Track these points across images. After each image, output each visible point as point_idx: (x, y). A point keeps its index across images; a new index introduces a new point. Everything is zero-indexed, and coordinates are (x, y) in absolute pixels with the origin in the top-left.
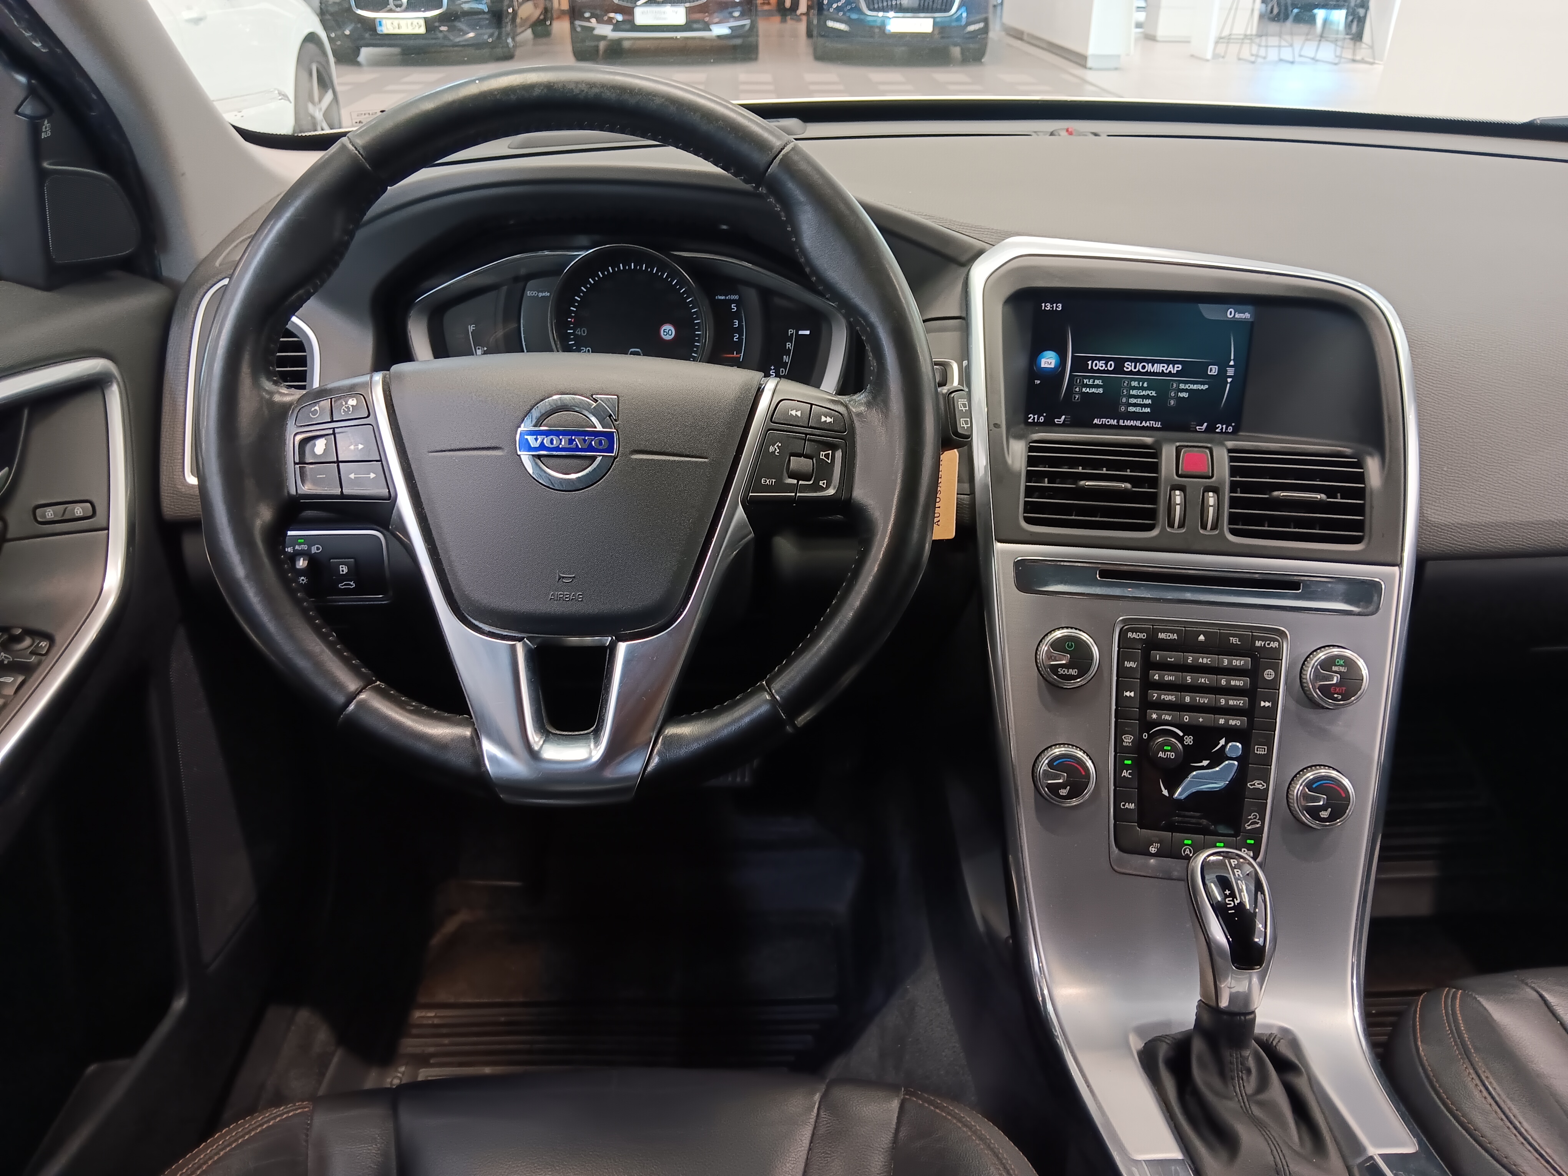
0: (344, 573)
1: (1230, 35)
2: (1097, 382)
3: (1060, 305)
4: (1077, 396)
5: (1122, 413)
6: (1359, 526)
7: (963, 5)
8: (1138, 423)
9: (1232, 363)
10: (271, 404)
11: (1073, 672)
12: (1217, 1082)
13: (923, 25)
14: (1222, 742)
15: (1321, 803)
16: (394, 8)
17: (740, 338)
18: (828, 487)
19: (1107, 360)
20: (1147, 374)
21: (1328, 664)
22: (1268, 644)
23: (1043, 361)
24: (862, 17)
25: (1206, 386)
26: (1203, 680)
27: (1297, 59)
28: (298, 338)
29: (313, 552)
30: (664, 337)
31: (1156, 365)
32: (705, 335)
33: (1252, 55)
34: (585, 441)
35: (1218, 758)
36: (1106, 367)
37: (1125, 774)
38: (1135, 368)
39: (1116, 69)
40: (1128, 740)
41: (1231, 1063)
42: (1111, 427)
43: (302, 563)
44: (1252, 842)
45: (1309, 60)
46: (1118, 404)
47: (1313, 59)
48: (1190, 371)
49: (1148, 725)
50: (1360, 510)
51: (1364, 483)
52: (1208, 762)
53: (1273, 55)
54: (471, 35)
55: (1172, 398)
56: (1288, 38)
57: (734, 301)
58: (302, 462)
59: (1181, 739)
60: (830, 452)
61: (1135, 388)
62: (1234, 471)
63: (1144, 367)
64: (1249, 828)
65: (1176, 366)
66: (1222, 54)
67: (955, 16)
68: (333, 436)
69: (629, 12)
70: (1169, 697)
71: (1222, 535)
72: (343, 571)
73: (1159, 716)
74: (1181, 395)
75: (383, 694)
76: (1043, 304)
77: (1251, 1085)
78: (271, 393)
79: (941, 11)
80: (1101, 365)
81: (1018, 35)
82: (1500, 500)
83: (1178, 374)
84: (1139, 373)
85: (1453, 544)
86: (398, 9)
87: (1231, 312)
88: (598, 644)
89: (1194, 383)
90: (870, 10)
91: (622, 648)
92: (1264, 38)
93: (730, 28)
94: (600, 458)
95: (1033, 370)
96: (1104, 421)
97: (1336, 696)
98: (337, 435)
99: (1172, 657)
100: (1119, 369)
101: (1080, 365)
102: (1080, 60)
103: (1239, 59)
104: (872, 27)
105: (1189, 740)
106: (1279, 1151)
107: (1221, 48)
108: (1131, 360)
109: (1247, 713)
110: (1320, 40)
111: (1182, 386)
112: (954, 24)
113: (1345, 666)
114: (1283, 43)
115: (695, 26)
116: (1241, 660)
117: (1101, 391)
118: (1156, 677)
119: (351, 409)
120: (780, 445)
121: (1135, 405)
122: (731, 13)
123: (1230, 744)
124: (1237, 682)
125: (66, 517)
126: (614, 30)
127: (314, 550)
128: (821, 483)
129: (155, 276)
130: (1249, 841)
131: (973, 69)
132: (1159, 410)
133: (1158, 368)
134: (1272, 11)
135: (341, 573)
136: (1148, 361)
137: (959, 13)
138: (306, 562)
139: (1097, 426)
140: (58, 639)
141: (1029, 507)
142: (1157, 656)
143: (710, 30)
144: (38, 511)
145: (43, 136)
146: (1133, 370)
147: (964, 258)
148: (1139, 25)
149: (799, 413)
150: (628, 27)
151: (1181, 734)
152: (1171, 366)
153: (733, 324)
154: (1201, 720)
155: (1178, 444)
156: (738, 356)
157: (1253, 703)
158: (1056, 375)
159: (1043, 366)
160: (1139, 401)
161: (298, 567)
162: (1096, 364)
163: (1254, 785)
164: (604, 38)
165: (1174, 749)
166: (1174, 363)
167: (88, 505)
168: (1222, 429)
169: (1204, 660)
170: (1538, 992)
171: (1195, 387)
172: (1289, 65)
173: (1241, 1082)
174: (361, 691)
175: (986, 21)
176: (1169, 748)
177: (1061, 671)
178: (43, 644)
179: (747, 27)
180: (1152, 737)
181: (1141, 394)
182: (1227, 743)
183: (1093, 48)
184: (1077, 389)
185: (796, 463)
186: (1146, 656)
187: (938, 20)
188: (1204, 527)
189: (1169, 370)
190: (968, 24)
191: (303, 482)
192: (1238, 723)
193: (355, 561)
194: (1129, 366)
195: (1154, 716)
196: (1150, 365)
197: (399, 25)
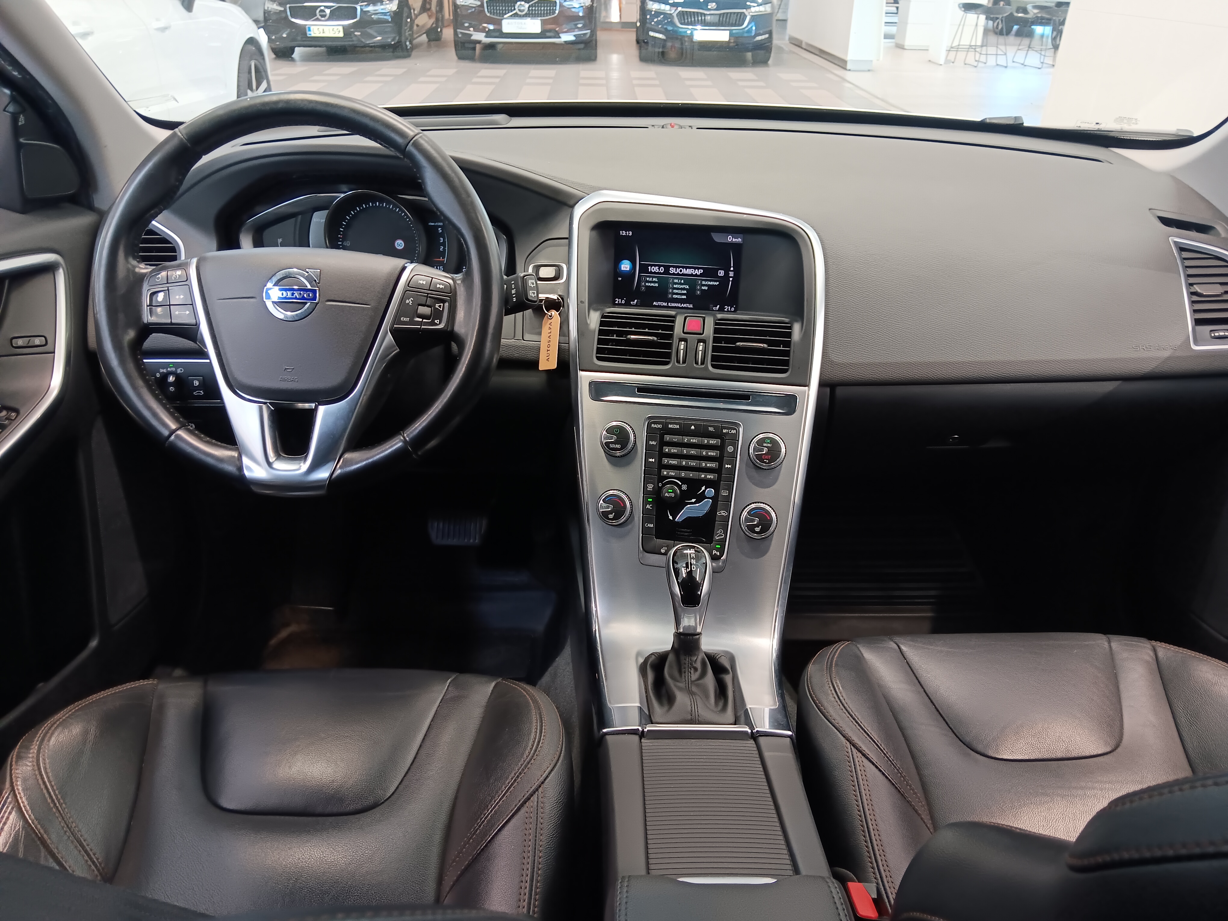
0: (197, 385)
1: (959, 45)
2: (654, 279)
3: (631, 232)
4: (643, 288)
5: (670, 298)
6: (786, 363)
7: (752, 21)
8: (679, 305)
9: (732, 269)
10: (135, 273)
11: (618, 446)
12: (676, 674)
13: (722, 36)
14: (703, 488)
15: (755, 523)
16: (320, 17)
17: (444, 249)
18: (440, 323)
19: (660, 266)
20: (683, 275)
21: (761, 442)
22: (730, 431)
23: (622, 266)
24: (676, 29)
25: (718, 283)
26: (693, 452)
27: (1010, 64)
28: (172, 244)
29: (178, 372)
30: (397, 248)
31: (688, 269)
32: (421, 248)
33: (976, 61)
34: (300, 294)
35: (701, 498)
36: (659, 270)
37: (648, 506)
38: (676, 271)
39: (869, 71)
40: (650, 487)
41: (685, 664)
42: (664, 307)
43: (171, 379)
44: (719, 546)
45: (1020, 65)
46: (667, 293)
47: (1022, 64)
48: (709, 274)
49: (662, 478)
50: (787, 354)
51: (790, 338)
52: (695, 500)
53: (991, 61)
54: (379, 38)
55: (698, 290)
56: (1003, 48)
57: (440, 226)
58: (151, 305)
59: (680, 487)
60: (442, 304)
61: (676, 283)
62: (716, 331)
63: (681, 271)
64: (718, 538)
65: (700, 270)
66: (953, 61)
67: (747, 29)
68: (167, 291)
69: (499, 23)
70: (674, 462)
71: (707, 367)
72: (196, 384)
73: (668, 473)
74: (703, 288)
75: (191, 432)
76: (621, 232)
77: (695, 676)
78: (134, 267)
79: (735, 25)
80: (655, 269)
81: (797, 43)
82: (878, 349)
83: (701, 275)
84: (678, 274)
85: (848, 375)
86: (323, 19)
87: (730, 238)
88: (310, 408)
89: (710, 281)
90: (681, 24)
91: (322, 409)
92: (984, 48)
93: (575, 36)
94: (310, 303)
95: (616, 271)
96: (660, 303)
97: (765, 460)
98: (170, 291)
99: (676, 439)
100: (667, 272)
101: (644, 269)
102: (842, 63)
103: (965, 64)
104: (684, 36)
105: (684, 487)
106: (695, 704)
107: (952, 55)
108: (673, 267)
109: (718, 471)
110: (1028, 50)
111: (704, 283)
112: (746, 35)
113: (770, 443)
114: (1000, 52)
115: (548, 34)
116: (715, 441)
117: (657, 285)
118: (667, 450)
119: (178, 276)
120: (412, 299)
121: (677, 294)
122: (576, 24)
123: (708, 489)
124: (712, 453)
125: (30, 345)
126: (486, 37)
127: (179, 371)
128: (436, 321)
129: (90, 207)
130: (717, 546)
131: (760, 70)
132: (691, 297)
133: (689, 271)
134: (997, 28)
135: (195, 385)
136: (683, 267)
137: (750, 27)
138: (174, 378)
139: (655, 306)
140: (22, 412)
141: (599, 351)
142: (667, 438)
143: (560, 37)
144: (14, 341)
145: (20, 124)
146: (675, 272)
147: (571, 203)
148: (887, 36)
149: (424, 283)
150: (497, 34)
151: (680, 484)
152: (697, 270)
153: (440, 240)
154: (691, 475)
155: (686, 315)
156: (443, 260)
157: (721, 466)
158: (630, 275)
159: (622, 269)
160: (679, 291)
161: (169, 381)
162: (653, 269)
163: (721, 513)
164: (479, 42)
165: (674, 491)
166: (698, 268)
167: (43, 338)
168: (728, 309)
169: (694, 440)
170: (898, 646)
171: (711, 283)
172: (1004, 69)
173: (689, 674)
174: (178, 430)
175: (770, 33)
176: (671, 491)
177: (611, 446)
178: (13, 414)
179: (588, 36)
180: (664, 485)
181: (680, 287)
182: (706, 489)
183: (851, 56)
184: (643, 284)
185: (422, 310)
186: (662, 437)
187: (734, 31)
188: (697, 363)
189: (695, 273)
190: (757, 35)
191: (151, 316)
192: (712, 477)
193: (203, 378)
194: (672, 270)
195: (665, 473)
196: (685, 269)
197: (323, 30)
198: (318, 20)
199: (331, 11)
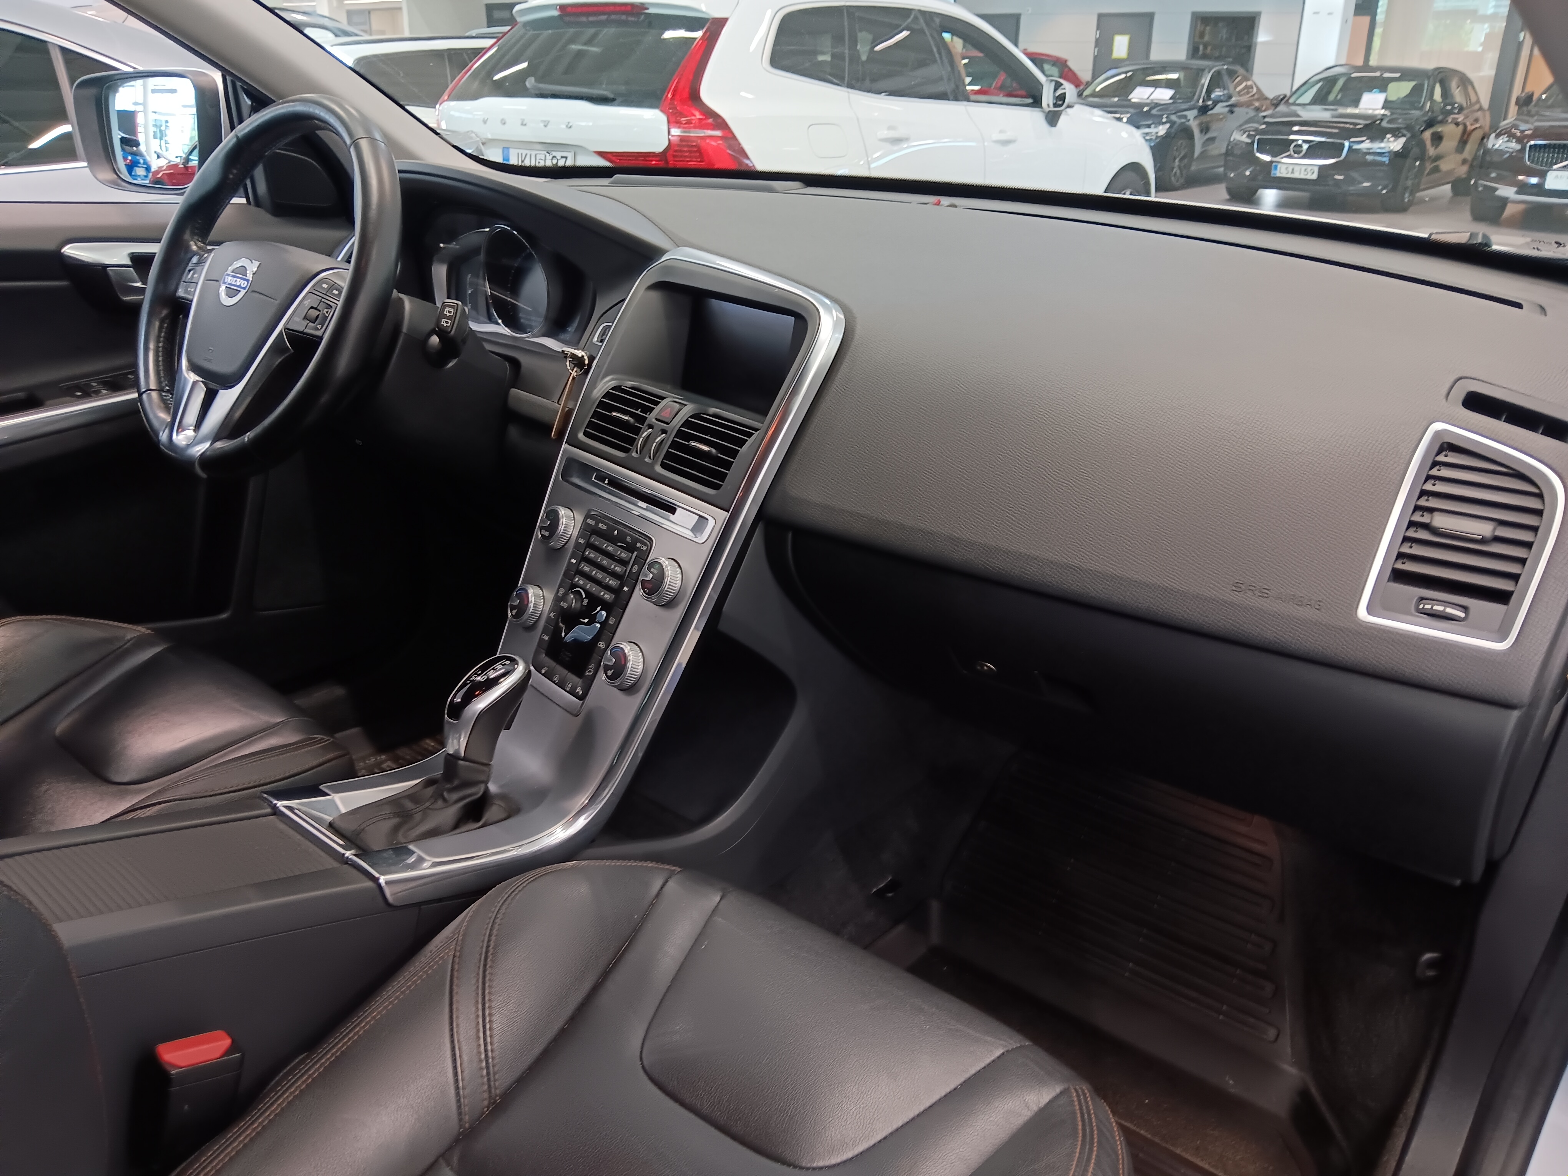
11: (547, 534)
15: (610, 664)
16: (1292, 153)
18: (321, 329)
21: (651, 566)
22: (645, 548)
26: (605, 562)
35: (593, 620)
37: (552, 615)
40: (560, 594)
49: (573, 585)
50: (730, 467)
51: (741, 448)
52: (588, 620)
54: (1366, 184)
59: (582, 600)
60: (329, 310)
62: (683, 423)
64: (589, 674)
69: (1542, 175)
70: (587, 569)
71: (655, 463)
73: (579, 580)
75: (161, 396)
86: (1296, 155)
97: (646, 590)
99: (599, 542)
105: (585, 602)
109: (616, 592)
113: (657, 570)
116: (626, 554)
118: (589, 554)
120: (310, 301)
124: (618, 569)
128: (318, 326)
141: (590, 425)
142: (594, 539)
149: (326, 286)
151: (584, 596)
154: (595, 590)
155: (672, 399)
157: (623, 587)
163: (602, 645)
165: (576, 604)
169: (611, 549)
177: (543, 532)
180: (571, 593)
182: (600, 610)
185: (312, 312)
186: (589, 538)
188: (649, 456)
192: (610, 598)
197: (1293, 169)
198: (1290, 156)
199: (1309, 147)
